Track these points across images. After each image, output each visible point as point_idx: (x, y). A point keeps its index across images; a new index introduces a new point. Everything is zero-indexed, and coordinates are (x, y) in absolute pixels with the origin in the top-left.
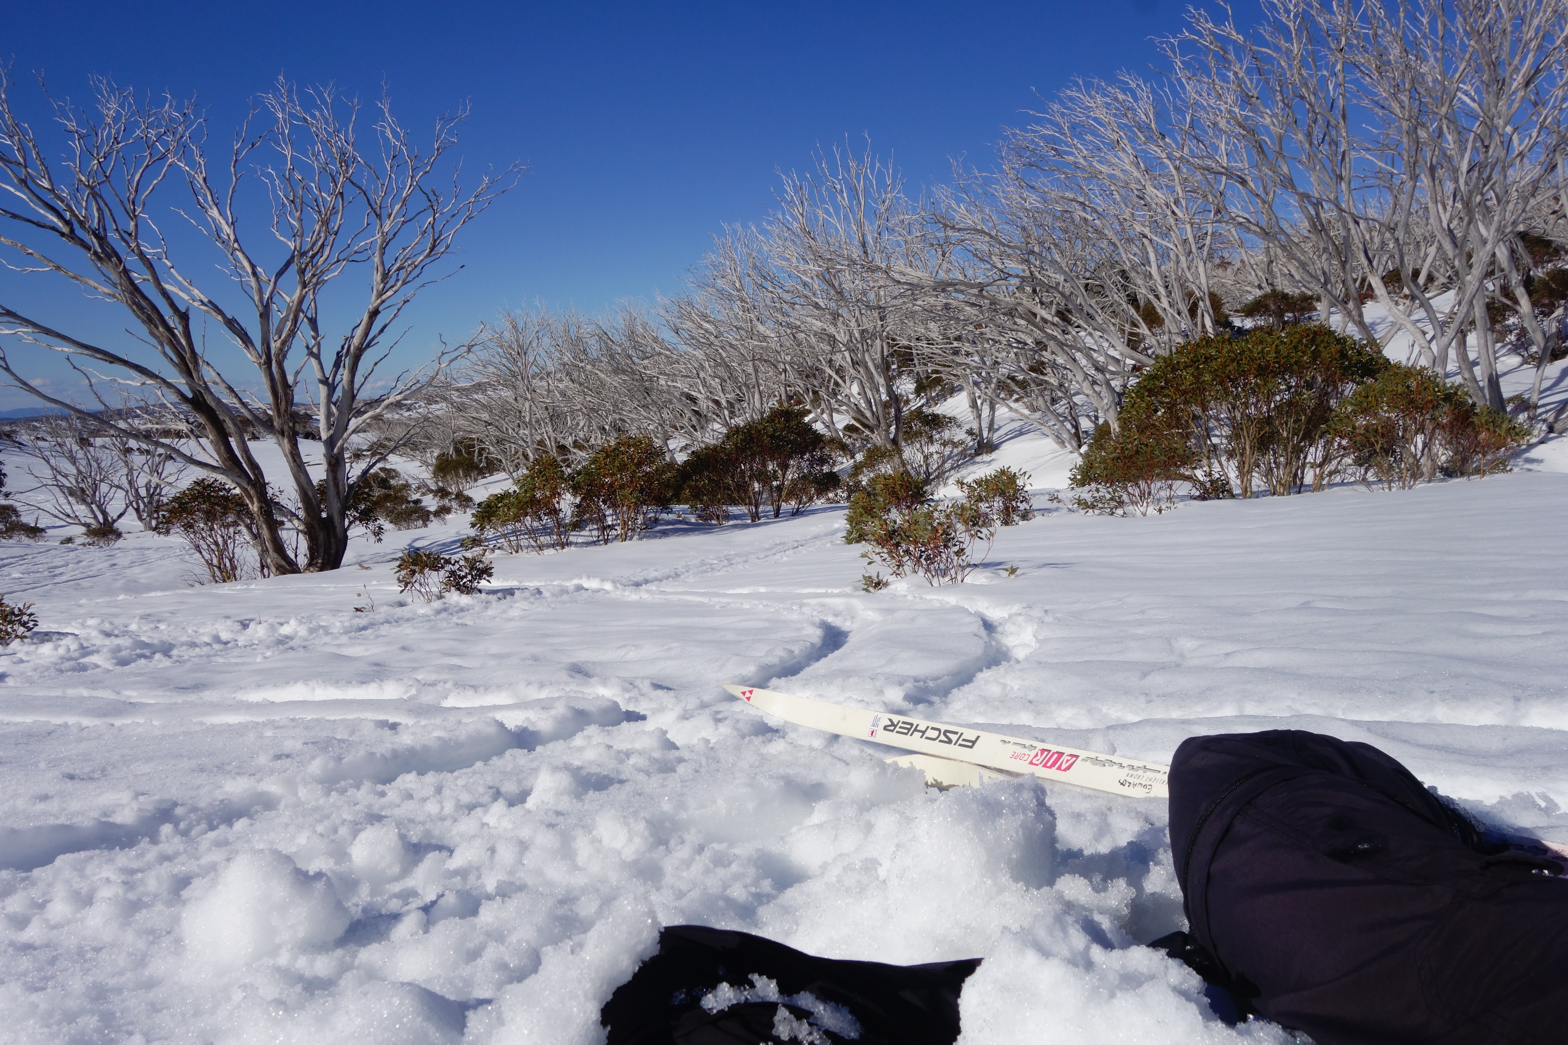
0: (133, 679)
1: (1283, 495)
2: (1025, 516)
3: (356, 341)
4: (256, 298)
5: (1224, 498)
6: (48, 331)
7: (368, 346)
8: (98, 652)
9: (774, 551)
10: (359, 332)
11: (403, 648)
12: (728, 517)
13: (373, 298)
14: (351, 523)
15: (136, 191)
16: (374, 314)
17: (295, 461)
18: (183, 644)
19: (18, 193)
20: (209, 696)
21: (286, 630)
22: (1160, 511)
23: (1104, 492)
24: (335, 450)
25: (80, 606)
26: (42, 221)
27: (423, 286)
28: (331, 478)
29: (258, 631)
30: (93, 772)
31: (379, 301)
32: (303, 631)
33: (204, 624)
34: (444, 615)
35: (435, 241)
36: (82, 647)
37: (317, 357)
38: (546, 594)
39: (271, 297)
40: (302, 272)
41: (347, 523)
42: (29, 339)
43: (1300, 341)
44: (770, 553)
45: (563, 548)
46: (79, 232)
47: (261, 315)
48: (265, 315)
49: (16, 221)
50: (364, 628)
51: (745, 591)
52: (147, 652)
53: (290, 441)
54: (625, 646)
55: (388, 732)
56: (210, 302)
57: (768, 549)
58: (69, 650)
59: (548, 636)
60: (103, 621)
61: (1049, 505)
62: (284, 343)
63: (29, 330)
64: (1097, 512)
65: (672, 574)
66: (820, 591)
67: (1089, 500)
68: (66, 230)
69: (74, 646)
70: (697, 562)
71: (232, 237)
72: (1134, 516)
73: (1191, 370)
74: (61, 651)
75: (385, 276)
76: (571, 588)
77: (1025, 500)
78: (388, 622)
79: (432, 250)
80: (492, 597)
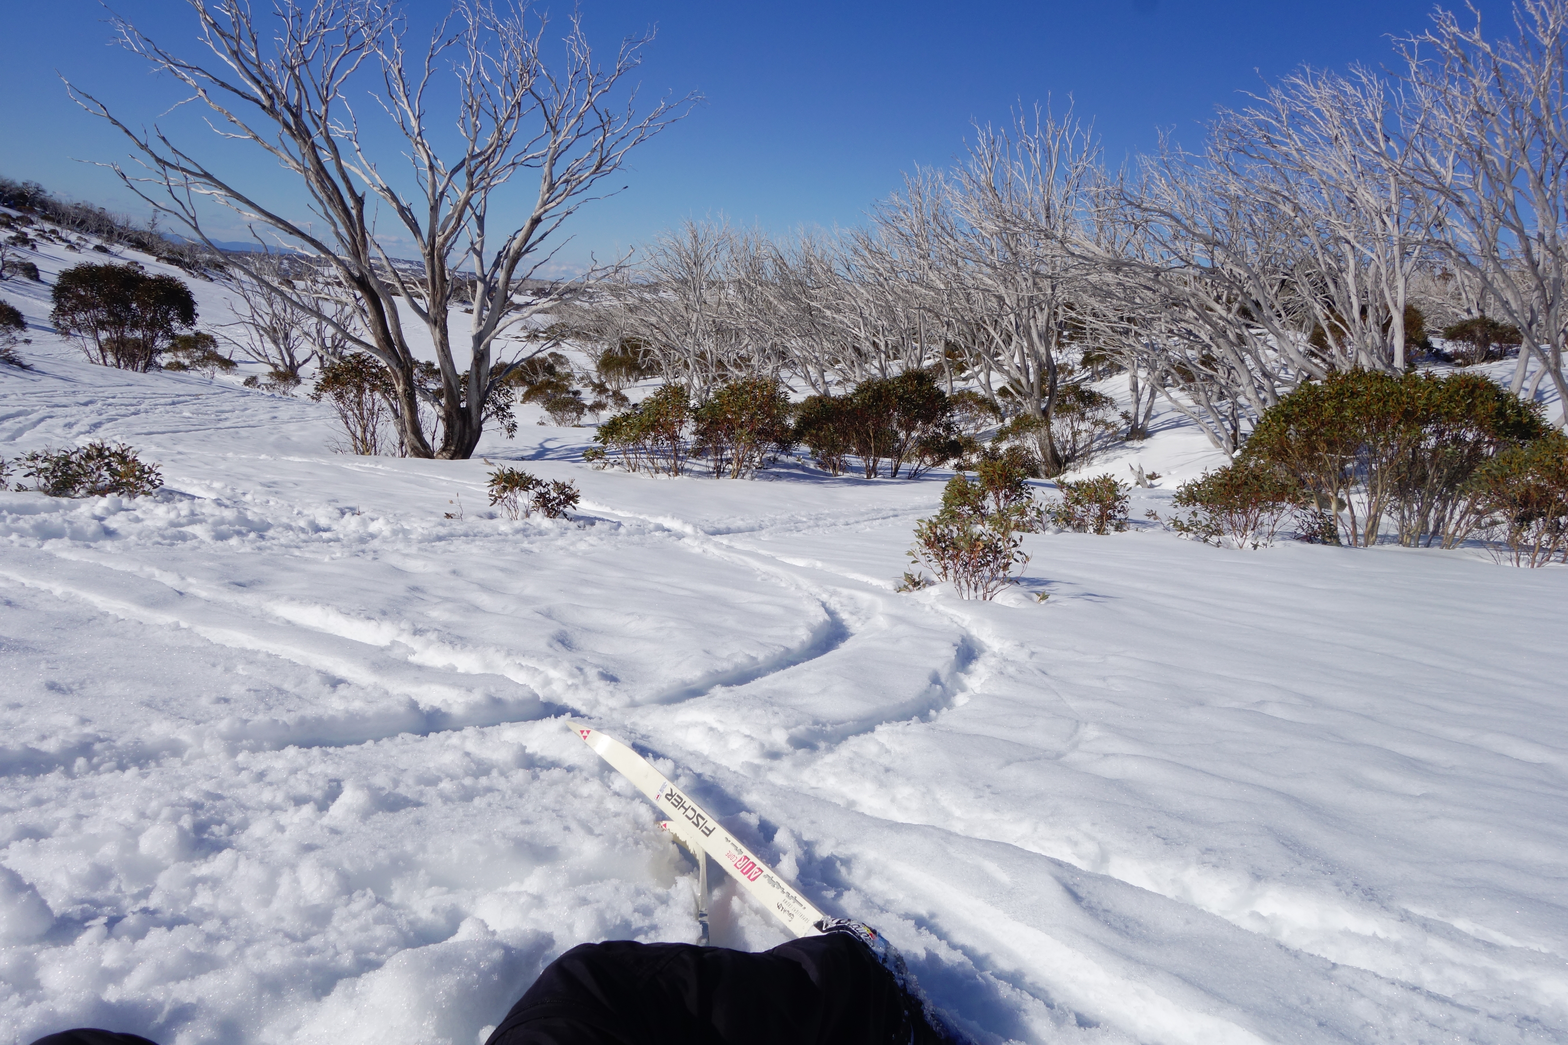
0: (206, 564)
1: (1409, 545)
2: (1119, 528)
3: (515, 245)
4: (430, 191)
5: (1330, 544)
6: (239, 197)
7: (527, 251)
8: (201, 522)
9: (866, 517)
10: (520, 236)
11: (454, 572)
12: (847, 468)
13: (537, 206)
14: (487, 416)
15: (331, 78)
16: (536, 221)
17: (443, 350)
18: (279, 526)
19: (230, 63)
20: (248, 600)
21: (373, 527)
22: (1255, 547)
23: (1203, 516)
24: (482, 347)
25: (224, 459)
26: (247, 92)
27: (586, 201)
28: (474, 372)
29: (351, 524)
30: (73, 684)
31: (542, 210)
32: (386, 531)
33: (309, 505)
34: (519, 536)
35: (602, 160)
36: (193, 513)
37: (479, 254)
38: (622, 530)
39: (442, 194)
40: (471, 174)
41: (483, 415)
42: (222, 201)
43: (1457, 392)
44: (860, 519)
45: (677, 474)
46: (279, 107)
47: (432, 208)
48: (434, 209)
49: (224, 90)
50: (440, 538)
51: (800, 563)
52: (244, 529)
53: (441, 331)
54: (633, 614)
55: (328, 689)
56: (388, 190)
57: (862, 514)
58: (179, 515)
59: (586, 583)
60: (226, 486)
61: (1146, 519)
62: (446, 239)
63: (223, 193)
64: (1191, 535)
65: (756, 526)
66: (865, 579)
67: (1186, 523)
68: (266, 103)
69: (184, 513)
70: (785, 516)
71: (416, 131)
72: (1229, 546)
73: (1334, 403)
74: (172, 515)
75: (552, 187)
76: (651, 526)
77: (1123, 510)
78: (466, 535)
79: (598, 168)
80: (573, 525)
